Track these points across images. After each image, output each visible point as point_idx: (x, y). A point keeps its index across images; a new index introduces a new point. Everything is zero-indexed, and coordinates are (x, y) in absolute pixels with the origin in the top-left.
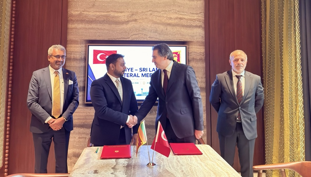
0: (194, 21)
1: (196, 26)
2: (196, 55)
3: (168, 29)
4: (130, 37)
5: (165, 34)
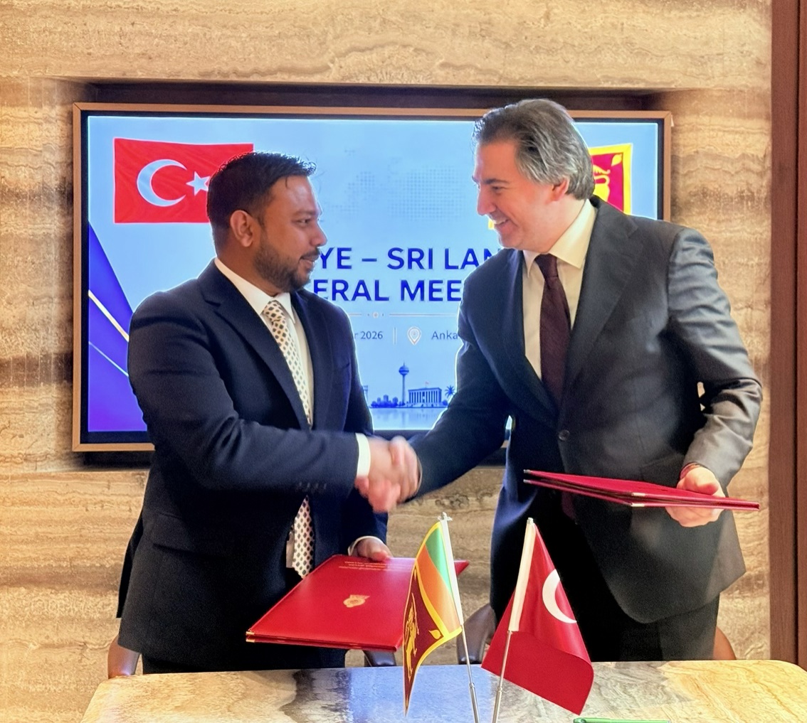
2: (719, 169)
3: (555, 14)
4: (331, 65)
5: (537, 49)
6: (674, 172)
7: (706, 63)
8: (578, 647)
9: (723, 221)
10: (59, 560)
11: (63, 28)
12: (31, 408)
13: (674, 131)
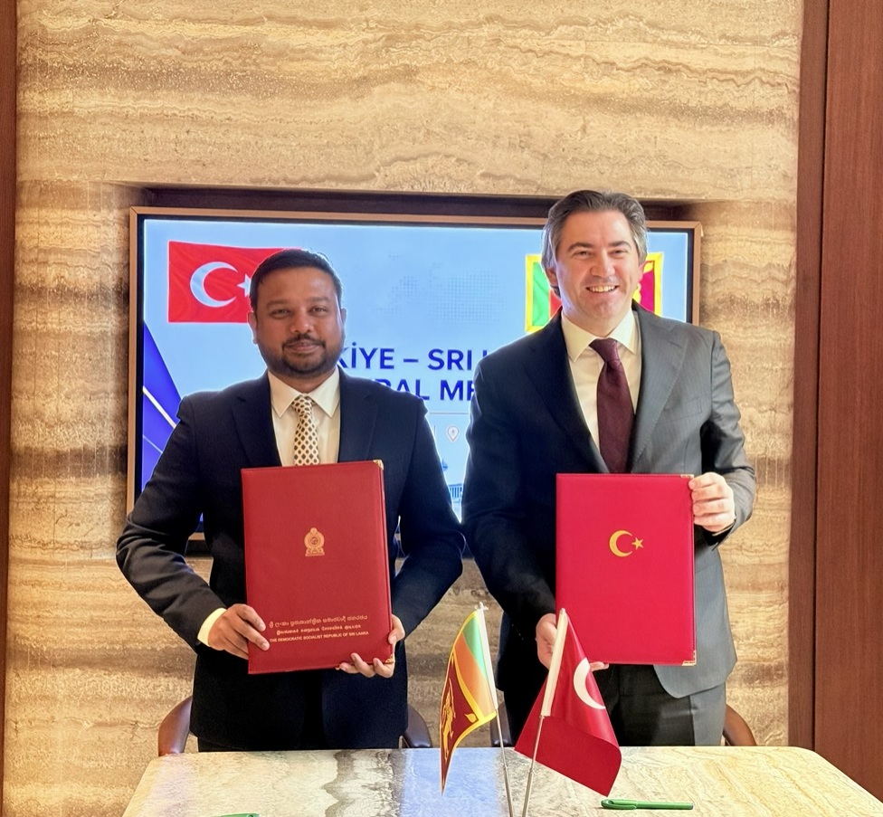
0: (740, 80)
1: (753, 115)
2: (745, 278)
3: (591, 127)
4: (377, 174)
5: (574, 160)
6: (703, 280)
7: (735, 176)
8: (606, 732)
9: (749, 327)
10: (112, 643)
11: (121, 134)
12: (87, 498)
13: (703, 240)
